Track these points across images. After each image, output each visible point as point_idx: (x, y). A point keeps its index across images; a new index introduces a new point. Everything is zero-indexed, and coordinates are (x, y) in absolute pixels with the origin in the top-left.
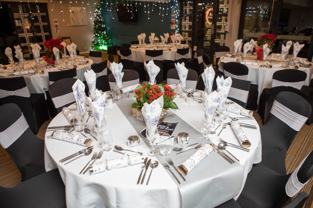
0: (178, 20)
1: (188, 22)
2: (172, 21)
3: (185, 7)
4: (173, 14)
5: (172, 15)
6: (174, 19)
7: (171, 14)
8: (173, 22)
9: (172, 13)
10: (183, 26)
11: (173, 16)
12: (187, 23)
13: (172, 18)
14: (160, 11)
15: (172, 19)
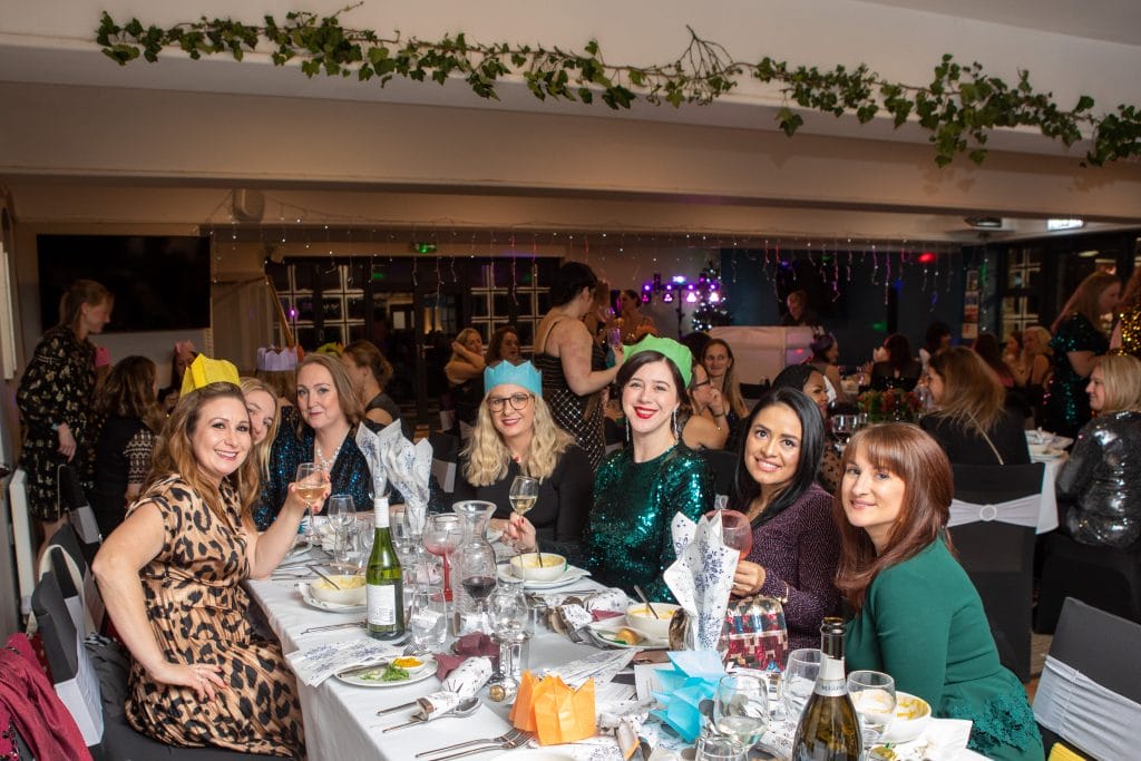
0: (986, 309)
1: (1025, 316)
2: (967, 313)
3: (1014, 266)
4: (971, 290)
5: (968, 294)
6: (976, 307)
7: (964, 290)
8: (969, 316)
9: (968, 285)
10: (1005, 329)
11: (971, 297)
12: (1022, 319)
13: (968, 303)
14: (926, 280)
15: (968, 307)
